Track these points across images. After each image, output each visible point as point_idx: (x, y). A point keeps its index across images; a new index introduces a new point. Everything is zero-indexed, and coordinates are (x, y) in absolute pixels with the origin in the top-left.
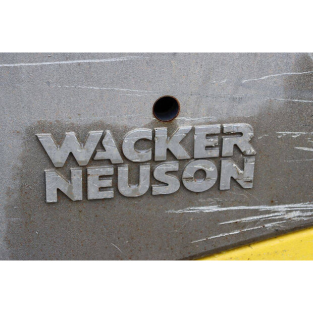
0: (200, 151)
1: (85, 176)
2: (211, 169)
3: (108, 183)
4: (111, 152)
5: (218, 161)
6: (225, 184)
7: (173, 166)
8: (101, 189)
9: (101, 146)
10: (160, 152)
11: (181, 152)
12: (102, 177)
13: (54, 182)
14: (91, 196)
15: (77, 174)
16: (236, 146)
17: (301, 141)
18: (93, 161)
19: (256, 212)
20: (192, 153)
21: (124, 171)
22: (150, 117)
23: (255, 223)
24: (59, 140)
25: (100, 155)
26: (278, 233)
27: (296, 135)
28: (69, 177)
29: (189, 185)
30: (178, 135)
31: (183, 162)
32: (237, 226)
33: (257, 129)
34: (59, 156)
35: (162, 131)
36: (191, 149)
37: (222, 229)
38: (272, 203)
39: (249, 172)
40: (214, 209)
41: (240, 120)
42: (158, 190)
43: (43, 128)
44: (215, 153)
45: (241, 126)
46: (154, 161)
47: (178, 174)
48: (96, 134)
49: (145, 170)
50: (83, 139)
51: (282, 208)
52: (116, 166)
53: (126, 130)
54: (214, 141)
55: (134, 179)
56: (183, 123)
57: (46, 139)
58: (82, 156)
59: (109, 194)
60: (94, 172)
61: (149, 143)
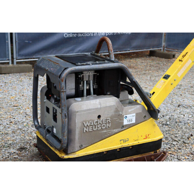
0: (104, 123)
1: (89, 128)
2: (105, 125)
3: (92, 129)
4: (92, 124)
5: (106, 124)
6: (107, 127)
7: (100, 125)
8: (91, 130)
9: (91, 123)
10: (99, 123)
11: (101, 123)
12: (91, 128)
13: (85, 129)
14: (90, 131)
15: (88, 128)
16: (108, 121)
17: (117, 119)
18: (90, 125)
19: (111, 131)
20: (103, 123)
21: (94, 126)
22: (97, 118)
23: (111, 133)
24: (86, 123)
25: (91, 124)
26: (114, 134)
27: (116, 119)
28: (87, 128)
29: (102, 128)
30: (101, 120)
31: (101, 124)
32: (109, 133)
33: (111, 118)
34: (86, 125)
35: (99, 120)
36: (102, 122)
37: (107, 134)
38: (113, 129)
39: (110, 125)
40: (105, 131)
41: (109, 117)
42: (98, 129)
43: (84, 121)
44: (106, 123)
45: (109, 118)
46: (98, 125)
47: (101, 126)
48: (90, 121)
49: (97, 126)
50: (89, 123)
51: (115, 130)
52: (93, 126)
53: (94, 120)
54: (105, 121)
55: (95, 128)
56: (101, 118)
57: (84, 123)
58: (89, 125)
59: (92, 130)
60: (90, 127)
61: (97, 122)
